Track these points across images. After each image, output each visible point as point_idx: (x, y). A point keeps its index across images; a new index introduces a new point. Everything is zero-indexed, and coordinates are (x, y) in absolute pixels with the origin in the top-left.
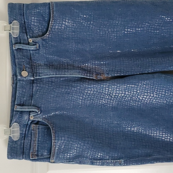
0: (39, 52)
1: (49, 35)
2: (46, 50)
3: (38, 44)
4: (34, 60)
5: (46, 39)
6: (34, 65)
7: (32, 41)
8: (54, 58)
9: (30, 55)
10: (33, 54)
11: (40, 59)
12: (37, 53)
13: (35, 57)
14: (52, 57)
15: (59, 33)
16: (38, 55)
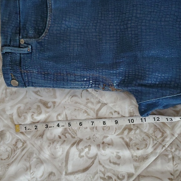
0: (31, 56)
1: (45, 37)
2: (40, 54)
3: (30, 46)
4: (25, 66)
5: (42, 42)
6: (24, 73)
7: (24, 42)
8: (49, 65)
9: (20, 60)
10: (24, 58)
11: (32, 65)
12: (29, 57)
13: (25, 62)
14: (47, 63)
15: (58, 35)
16: (29, 59)
